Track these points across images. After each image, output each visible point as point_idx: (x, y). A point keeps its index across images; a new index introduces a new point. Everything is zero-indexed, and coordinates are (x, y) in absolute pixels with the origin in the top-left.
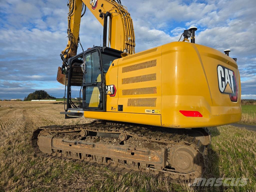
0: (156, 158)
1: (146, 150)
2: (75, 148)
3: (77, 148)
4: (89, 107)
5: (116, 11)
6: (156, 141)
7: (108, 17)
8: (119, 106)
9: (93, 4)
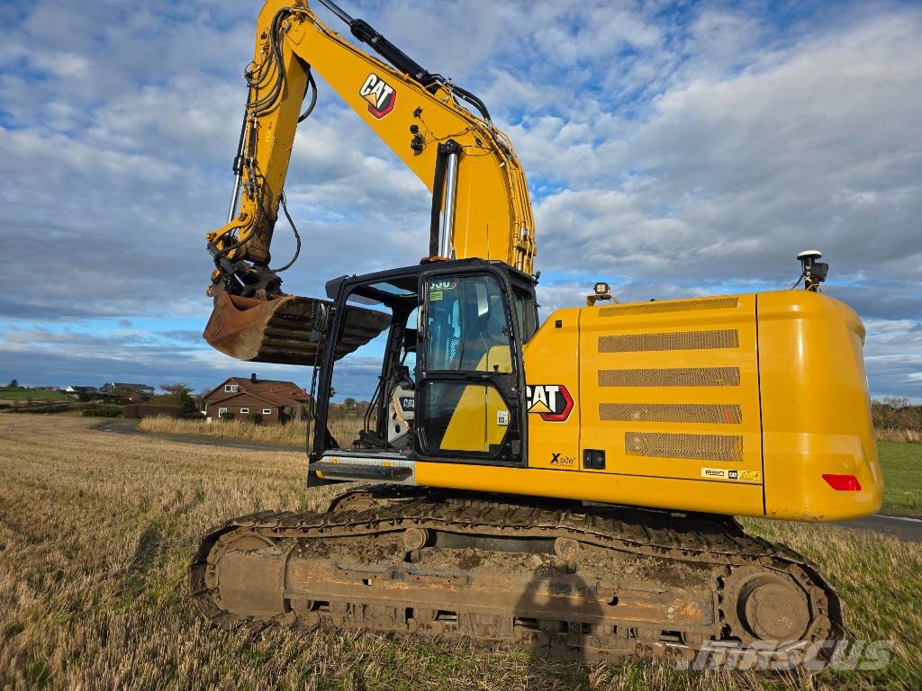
0: (691, 610)
1: (658, 587)
2: (389, 592)
3: (397, 592)
4: (441, 448)
5: (478, 141)
6: (683, 557)
7: (453, 156)
8: (586, 451)
9: (372, 99)
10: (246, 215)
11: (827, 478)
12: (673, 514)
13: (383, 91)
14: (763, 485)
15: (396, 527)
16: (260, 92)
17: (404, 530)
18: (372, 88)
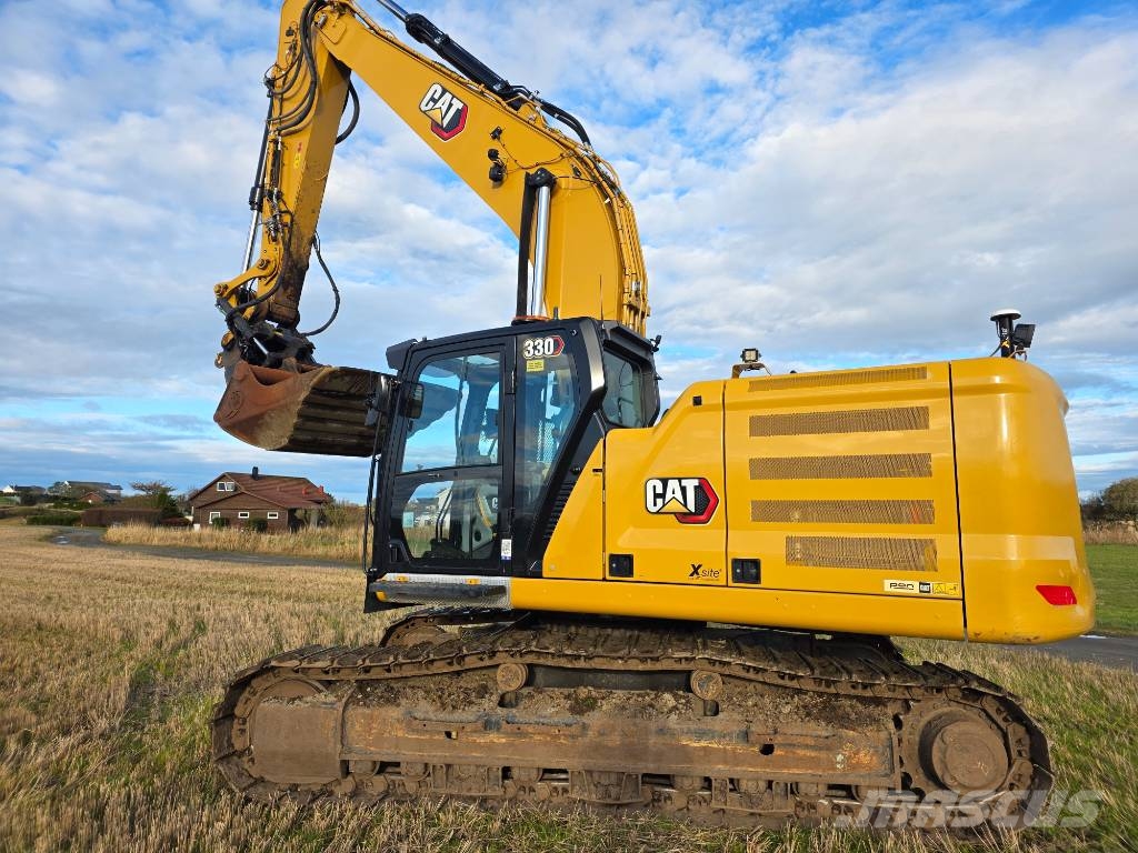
0: (864, 757)
1: (822, 729)
2: (479, 747)
3: (490, 747)
5: (576, 171)
6: (853, 692)
7: (544, 191)
8: (735, 561)
9: (437, 116)
10: (268, 262)
11: (1042, 590)
12: (818, 637)
13: (451, 105)
14: (963, 600)
15: (487, 662)
16: (286, 104)
17: (497, 666)
18: (435, 101)
